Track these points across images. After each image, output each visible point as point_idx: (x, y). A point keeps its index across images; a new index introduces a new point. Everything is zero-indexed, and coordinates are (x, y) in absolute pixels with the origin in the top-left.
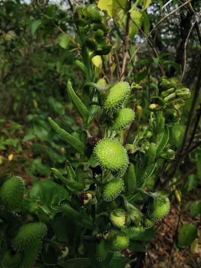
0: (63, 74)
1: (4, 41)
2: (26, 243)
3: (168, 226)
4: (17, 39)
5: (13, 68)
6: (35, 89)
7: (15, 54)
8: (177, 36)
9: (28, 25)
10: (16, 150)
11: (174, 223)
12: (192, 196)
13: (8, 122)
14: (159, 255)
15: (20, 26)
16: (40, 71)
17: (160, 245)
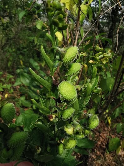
0: (39, 44)
1: (2, 23)
2: (16, 143)
3: (103, 138)
4: (10, 22)
5: (8, 40)
6: (21, 54)
7: (9, 31)
8: (109, 21)
9: (17, 13)
10: (9, 91)
11: (106, 136)
12: (117, 120)
13: (5, 74)
14: (97, 156)
15: (12, 14)
16: (24, 42)
17: (98, 150)
